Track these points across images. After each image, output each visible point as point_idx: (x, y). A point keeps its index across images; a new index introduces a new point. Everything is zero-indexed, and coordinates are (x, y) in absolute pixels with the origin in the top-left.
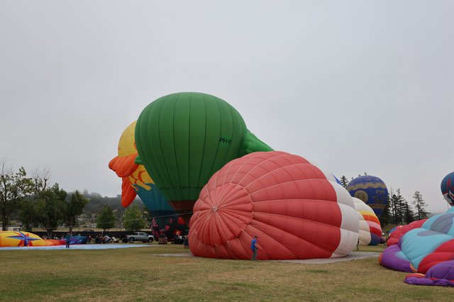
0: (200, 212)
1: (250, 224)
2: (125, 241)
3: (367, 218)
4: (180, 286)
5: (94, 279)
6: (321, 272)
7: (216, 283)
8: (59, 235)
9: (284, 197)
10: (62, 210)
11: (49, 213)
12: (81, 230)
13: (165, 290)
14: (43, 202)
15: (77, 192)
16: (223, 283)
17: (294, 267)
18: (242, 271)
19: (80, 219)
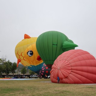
0: (54, 69)
1: (70, 73)
2: (30, 78)
4: (46, 91)
5: (20, 89)
6: (91, 87)
7: (57, 90)
8: (10, 76)
9: (81, 65)
10: (11, 68)
11: (7, 69)
12: (17, 74)
13: (41, 93)
14: (5, 66)
15: (15, 63)
16: (59, 91)
17: (82, 86)
18: (65, 87)
19: (16, 71)
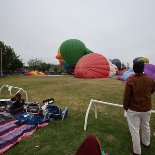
0: (77, 68)
1: (89, 71)
2: (60, 74)
3: (115, 69)
4: (72, 84)
5: (54, 82)
6: (104, 81)
9: (97, 64)
10: (46, 67)
11: (43, 68)
12: (50, 72)
13: (69, 85)
15: (49, 63)
16: (82, 83)
18: (86, 81)
19: (50, 70)
